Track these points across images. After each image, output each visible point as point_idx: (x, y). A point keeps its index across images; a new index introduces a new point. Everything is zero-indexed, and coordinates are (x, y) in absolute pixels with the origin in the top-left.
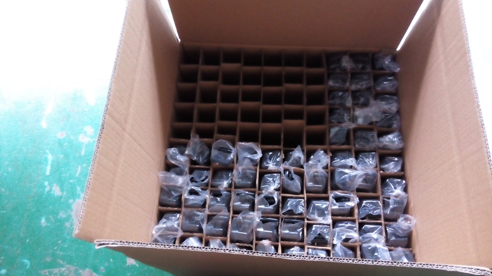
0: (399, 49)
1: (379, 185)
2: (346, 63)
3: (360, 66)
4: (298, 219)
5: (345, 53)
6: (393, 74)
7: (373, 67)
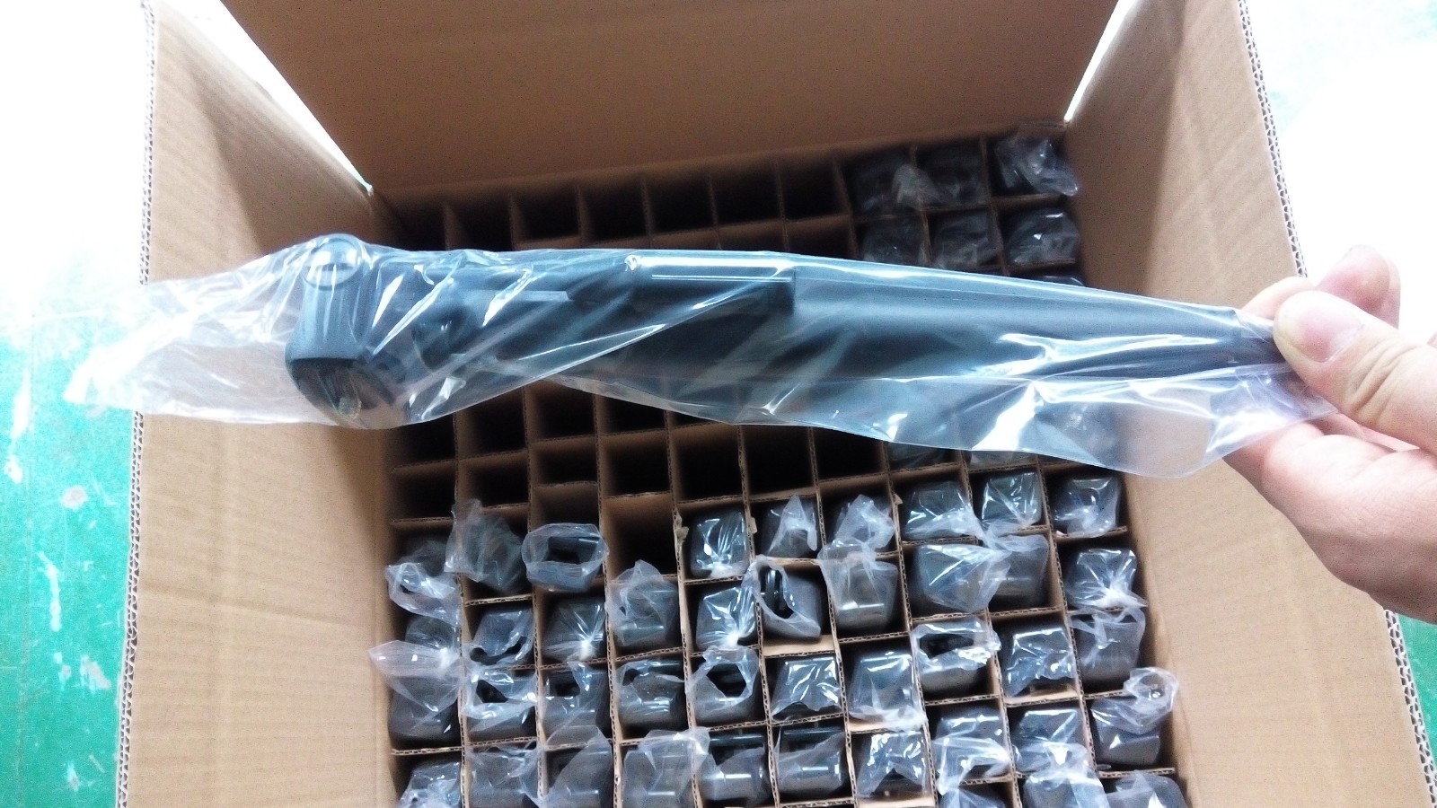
0: (1069, 116)
1: (1057, 581)
2: (910, 186)
3: (956, 189)
4: (823, 724)
5: (900, 153)
6: (1061, 203)
7: (998, 187)
